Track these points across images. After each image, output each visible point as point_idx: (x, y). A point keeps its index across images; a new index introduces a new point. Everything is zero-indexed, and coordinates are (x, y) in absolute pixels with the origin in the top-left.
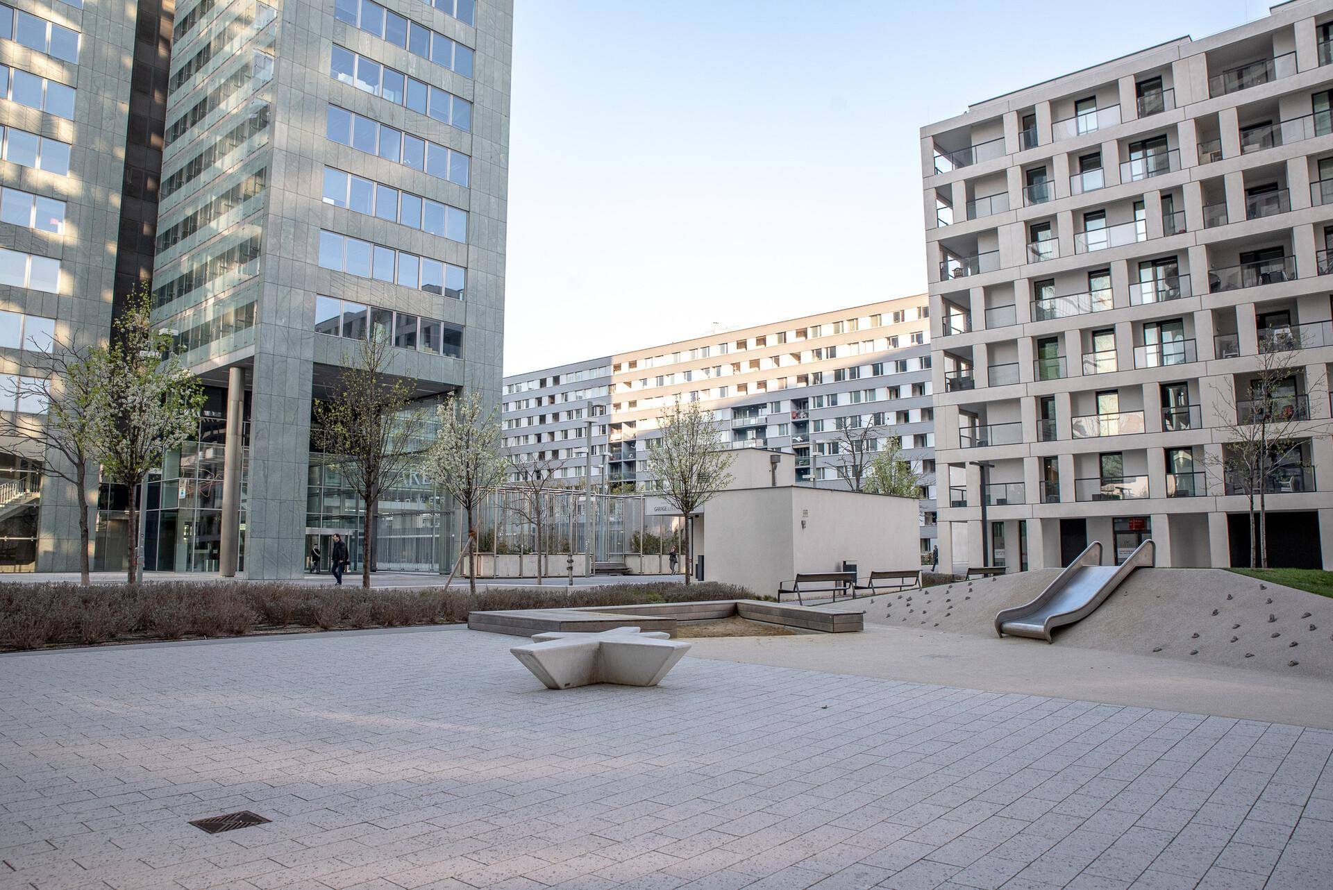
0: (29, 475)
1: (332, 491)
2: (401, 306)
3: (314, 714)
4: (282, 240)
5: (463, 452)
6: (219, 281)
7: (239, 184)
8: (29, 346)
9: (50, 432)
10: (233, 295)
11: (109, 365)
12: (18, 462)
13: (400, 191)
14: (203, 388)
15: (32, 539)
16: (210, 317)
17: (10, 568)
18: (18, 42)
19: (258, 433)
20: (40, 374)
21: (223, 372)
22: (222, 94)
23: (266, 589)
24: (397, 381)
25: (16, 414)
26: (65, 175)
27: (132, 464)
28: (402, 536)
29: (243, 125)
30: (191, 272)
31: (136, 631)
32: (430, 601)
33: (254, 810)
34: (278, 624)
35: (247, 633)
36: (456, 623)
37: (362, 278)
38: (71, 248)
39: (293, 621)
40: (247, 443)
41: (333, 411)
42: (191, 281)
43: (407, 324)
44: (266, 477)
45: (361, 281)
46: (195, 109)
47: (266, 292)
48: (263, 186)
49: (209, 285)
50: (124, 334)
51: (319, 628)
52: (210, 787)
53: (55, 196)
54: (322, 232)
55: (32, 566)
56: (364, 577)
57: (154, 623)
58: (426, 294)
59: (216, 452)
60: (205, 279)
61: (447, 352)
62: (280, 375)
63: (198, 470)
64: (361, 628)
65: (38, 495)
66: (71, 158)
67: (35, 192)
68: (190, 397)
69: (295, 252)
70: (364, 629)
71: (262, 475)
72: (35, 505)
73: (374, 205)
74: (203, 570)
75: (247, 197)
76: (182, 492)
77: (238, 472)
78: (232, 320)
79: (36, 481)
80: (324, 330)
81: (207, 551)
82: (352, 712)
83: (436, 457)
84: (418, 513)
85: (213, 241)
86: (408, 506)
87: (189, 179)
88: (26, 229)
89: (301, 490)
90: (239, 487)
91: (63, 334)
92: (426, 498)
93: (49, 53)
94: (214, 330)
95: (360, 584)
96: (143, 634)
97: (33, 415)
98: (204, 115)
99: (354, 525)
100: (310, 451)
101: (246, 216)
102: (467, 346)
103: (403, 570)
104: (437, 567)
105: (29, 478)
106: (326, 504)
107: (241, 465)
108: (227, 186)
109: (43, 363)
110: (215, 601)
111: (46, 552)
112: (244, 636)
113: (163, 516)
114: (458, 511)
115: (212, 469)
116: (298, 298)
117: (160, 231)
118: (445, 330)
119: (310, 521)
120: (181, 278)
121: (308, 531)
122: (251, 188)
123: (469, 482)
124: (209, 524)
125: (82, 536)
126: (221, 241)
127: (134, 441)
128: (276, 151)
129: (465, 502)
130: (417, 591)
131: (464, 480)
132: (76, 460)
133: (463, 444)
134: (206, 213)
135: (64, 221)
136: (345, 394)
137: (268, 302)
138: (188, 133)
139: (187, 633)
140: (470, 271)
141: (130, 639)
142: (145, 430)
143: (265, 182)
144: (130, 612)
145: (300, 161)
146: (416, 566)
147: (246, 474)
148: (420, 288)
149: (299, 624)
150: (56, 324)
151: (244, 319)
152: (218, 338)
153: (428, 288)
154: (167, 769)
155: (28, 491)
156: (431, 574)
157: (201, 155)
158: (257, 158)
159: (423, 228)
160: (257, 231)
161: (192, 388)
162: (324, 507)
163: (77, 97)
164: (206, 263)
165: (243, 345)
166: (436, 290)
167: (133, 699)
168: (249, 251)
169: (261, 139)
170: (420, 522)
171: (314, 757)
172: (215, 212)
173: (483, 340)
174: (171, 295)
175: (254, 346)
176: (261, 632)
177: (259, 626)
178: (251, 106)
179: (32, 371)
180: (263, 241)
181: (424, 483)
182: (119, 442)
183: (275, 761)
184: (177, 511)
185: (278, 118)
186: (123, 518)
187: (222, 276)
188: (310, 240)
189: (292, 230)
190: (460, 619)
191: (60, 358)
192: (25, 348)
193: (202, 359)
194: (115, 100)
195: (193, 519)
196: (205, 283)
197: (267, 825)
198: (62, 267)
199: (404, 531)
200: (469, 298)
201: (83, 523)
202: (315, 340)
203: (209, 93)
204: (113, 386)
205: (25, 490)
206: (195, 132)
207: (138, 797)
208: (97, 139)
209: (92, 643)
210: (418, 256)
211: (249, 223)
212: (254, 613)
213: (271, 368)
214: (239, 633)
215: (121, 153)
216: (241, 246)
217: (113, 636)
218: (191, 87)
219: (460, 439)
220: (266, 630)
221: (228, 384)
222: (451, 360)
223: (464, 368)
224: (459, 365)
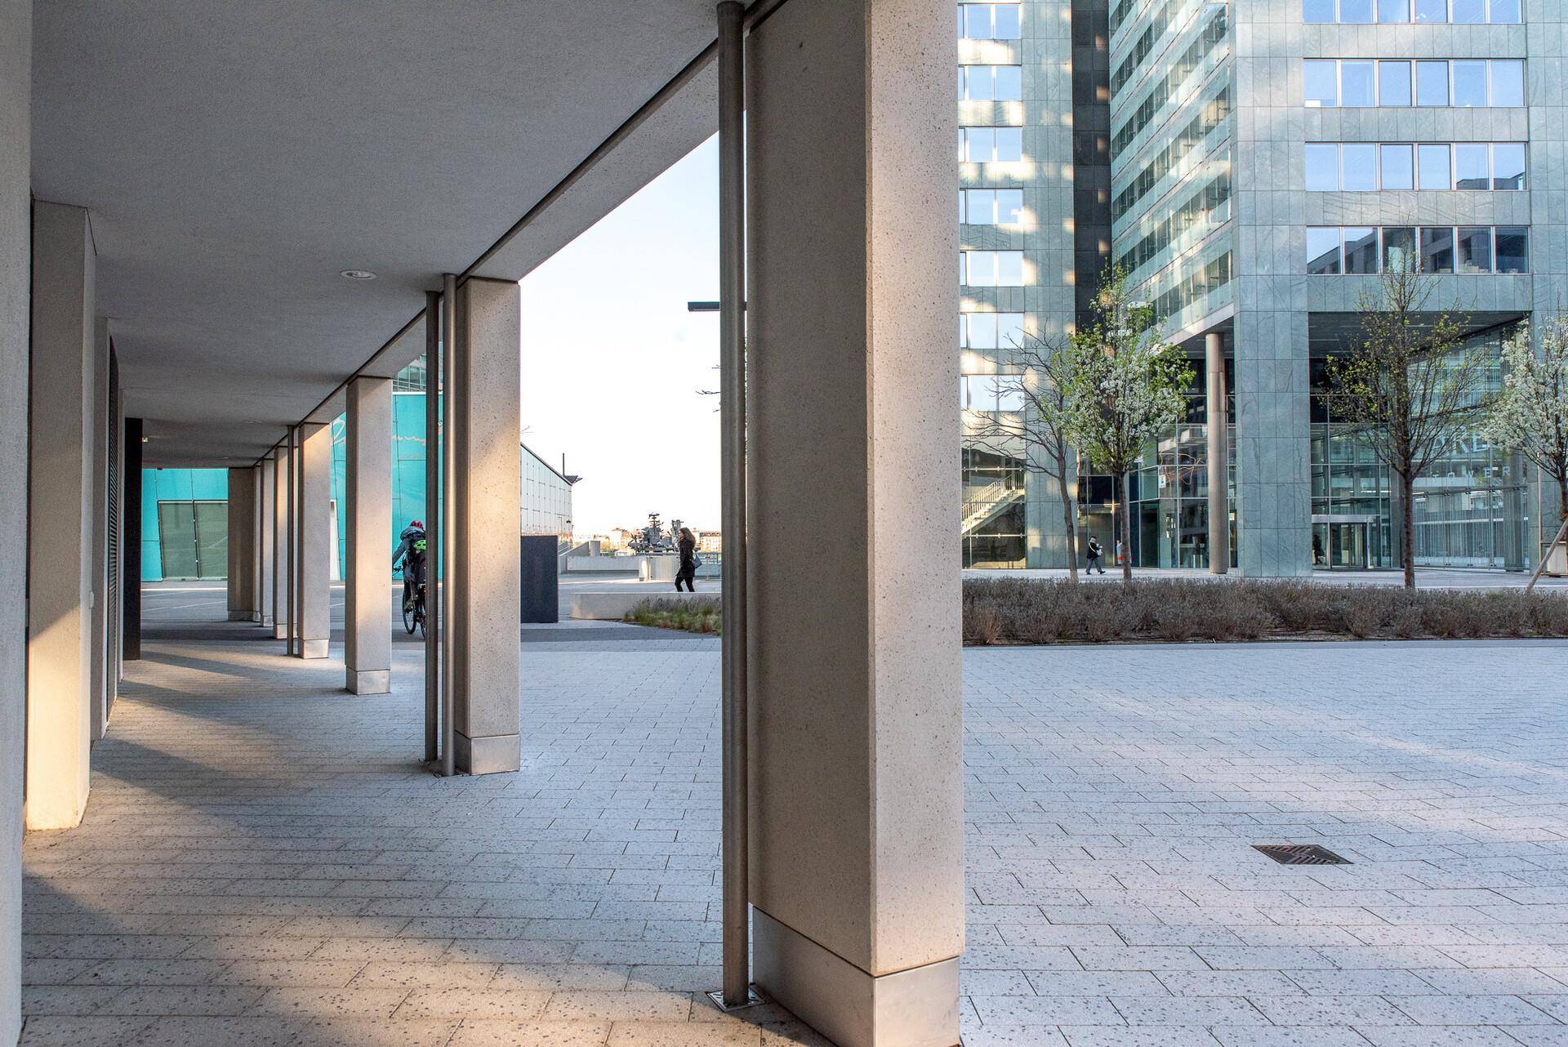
0: (1013, 473)
1: (1338, 469)
2: (1427, 218)
3: (1374, 741)
4: (1257, 170)
5: (1549, 401)
6: (1184, 237)
7: (1198, 117)
8: (1005, 344)
9: (1029, 427)
10: (1203, 250)
11: (1090, 350)
12: (1004, 462)
13: (1414, 62)
14: (1189, 362)
15: (1021, 535)
16: (1178, 280)
17: (1004, 564)
18: (969, 37)
19: (1245, 406)
20: (1015, 370)
21: (1198, 341)
22: (1168, 14)
23: (1279, 588)
24: (1442, 316)
25: (998, 413)
26: (1019, 160)
27: (1119, 453)
28: (1446, 522)
29: (1196, 42)
30: (1152, 234)
31: (1141, 630)
32: (1510, 607)
33: (1326, 845)
34: (1298, 629)
35: (1261, 638)
36: (1555, 638)
37: (1366, 193)
38: (1031, 236)
39: (1317, 627)
40: (1232, 418)
41: (1351, 368)
42: (1154, 244)
43: (1434, 240)
44: (1257, 457)
45: (1365, 196)
46: (1140, 43)
47: (1242, 238)
48: (1228, 109)
49: (1173, 244)
50: (1099, 315)
51: (1351, 636)
52: (1265, 810)
53: (1012, 186)
54: (1308, 146)
55: (1023, 562)
56: (1406, 574)
57: (1158, 623)
58: (1464, 194)
59: (1193, 433)
60: (1169, 238)
61: (1502, 268)
62: (1266, 334)
63: (1177, 456)
64: (1408, 638)
65: (1022, 492)
66: (1023, 141)
67: (995, 187)
68: (1176, 374)
69: (1275, 180)
70: (1413, 639)
71: (1253, 456)
72: (1021, 502)
73: (1377, 88)
74: (1190, 566)
75: (1209, 129)
76: (1162, 481)
77: (1223, 454)
78: (1203, 279)
79: (1019, 478)
80: (1318, 270)
81: (1193, 545)
82: (1427, 743)
83: (1504, 413)
84: (1468, 490)
85: (1174, 192)
86: (1450, 482)
87: (1140, 128)
88: (990, 226)
89: (1303, 469)
90: (1227, 472)
91: (1031, 325)
92: (1477, 469)
93: (995, 38)
94: (1184, 295)
95: (1403, 583)
96: (1147, 634)
97: (1012, 413)
98: (1150, 47)
99: (1373, 510)
100: (1311, 422)
101: (1210, 152)
102: (1535, 252)
103: (1449, 565)
104: (1500, 561)
105: (1013, 476)
106: (1333, 486)
107: (1227, 447)
108: (1184, 123)
109: (1018, 359)
110: (1222, 600)
111: (1034, 548)
112: (1258, 641)
113: (1143, 508)
114: (1533, 484)
115: (1193, 453)
116: (1282, 236)
117: (1115, 196)
118: (1498, 237)
119: (1316, 507)
120: (1142, 243)
121: (1314, 518)
122: (1213, 117)
123: (1560, 442)
124: (1193, 514)
125: (1069, 532)
126: (1182, 190)
127: (1119, 428)
128: (1239, 62)
129: (1556, 471)
130: (1483, 592)
131: (1552, 441)
132: (1056, 454)
133: (1548, 390)
134: (1163, 162)
135: (1023, 209)
136: (1367, 344)
137: (1245, 250)
138: (1135, 74)
139: (1195, 635)
140: (1533, 144)
141: (1134, 639)
142: (1129, 415)
143: (1229, 105)
144: (1132, 611)
145: (1272, 61)
146: (1468, 560)
147: (1234, 455)
148: (1454, 187)
149: (1324, 630)
150: (1024, 317)
151: (1218, 275)
152: (1189, 302)
153: (1465, 184)
154: (1212, 782)
155: (1014, 488)
156: (1492, 570)
157: (1151, 96)
158: (1218, 77)
159: (1452, 103)
160: (1225, 166)
161: (1176, 364)
162: (1332, 488)
163: (1022, 72)
164: (1169, 219)
165: (1219, 306)
166: (1481, 184)
167: (1156, 702)
168: (1218, 193)
169: (1220, 51)
170: (1466, 503)
171: (1388, 794)
172: (1173, 158)
173: (1563, 240)
174: (1133, 264)
175: (1232, 305)
176: (1278, 638)
177: (1274, 630)
178: (1203, 15)
179: (1008, 369)
180: (1233, 176)
181: (1475, 450)
182: (1105, 431)
183: (1339, 791)
184: (1158, 502)
185: (1239, 18)
186: (1102, 512)
187: (1187, 231)
188: (1292, 161)
189: (1268, 154)
190: (1560, 633)
191: (1034, 351)
192: (1000, 347)
193: (1172, 330)
194: (1057, 64)
195: (1176, 510)
196: (1169, 243)
197: (1349, 866)
198: (1025, 257)
199: (1447, 516)
200: (1534, 185)
201: (1068, 518)
202: (1308, 284)
203: (1153, 18)
204: (1095, 372)
205: (1011, 489)
206: (1142, 70)
207: (1189, 808)
208: (1044, 113)
209: (1098, 641)
210: (1448, 143)
211: (1214, 160)
212: (1269, 615)
213: (1255, 327)
214: (1253, 638)
215: (1068, 120)
216: (1207, 189)
217: (1118, 635)
218: (1134, 19)
219: (1543, 384)
220: (1283, 635)
221: (1204, 355)
222: (1512, 278)
223: (1533, 286)
224: (1523, 283)
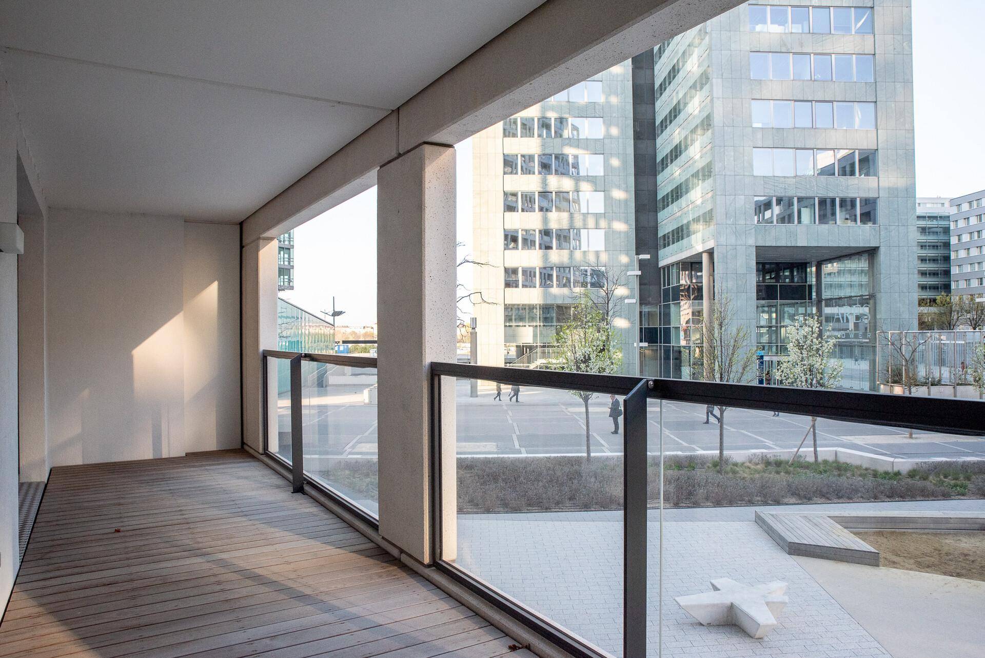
2: (822, 193)
4: (726, 163)
6: (695, 192)
10: (703, 203)
13: (814, 102)
21: (700, 255)
45: (788, 179)
47: (718, 203)
54: (754, 149)
61: (863, 222)
62: (732, 259)
69: (736, 169)
73: (793, 117)
76: (682, 334)
85: (690, 163)
89: (752, 338)
100: (757, 299)
101: (703, 148)
102: (881, 213)
113: (673, 349)
116: (740, 202)
117: (659, 159)
118: (861, 204)
120: (672, 190)
126: (693, 164)
137: (720, 209)
140: (880, 151)
143: (710, 123)
158: (705, 106)
159: (836, 127)
160: (709, 158)
165: (708, 237)
166: (850, 173)
168: (707, 172)
169: (705, 92)
172: (691, 141)
173: (896, 206)
174: (668, 203)
175: (714, 239)
180: (713, 165)
187: (696, 189)
188: (746, 158)
189: (732, 154)
200: (881, 174)
202: (756, 230)
210: (833, 150)
211: (705, 153)
213: (726, 255)
216: (702, 169)
221: (702, 262)
222: (868, 228)
223: (880, 232)
224: (875, 231)
